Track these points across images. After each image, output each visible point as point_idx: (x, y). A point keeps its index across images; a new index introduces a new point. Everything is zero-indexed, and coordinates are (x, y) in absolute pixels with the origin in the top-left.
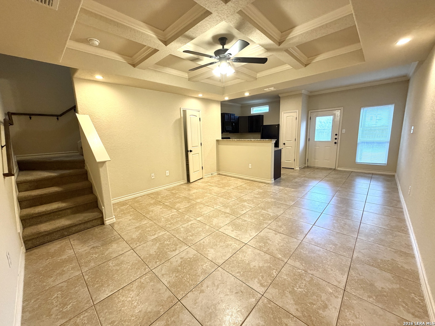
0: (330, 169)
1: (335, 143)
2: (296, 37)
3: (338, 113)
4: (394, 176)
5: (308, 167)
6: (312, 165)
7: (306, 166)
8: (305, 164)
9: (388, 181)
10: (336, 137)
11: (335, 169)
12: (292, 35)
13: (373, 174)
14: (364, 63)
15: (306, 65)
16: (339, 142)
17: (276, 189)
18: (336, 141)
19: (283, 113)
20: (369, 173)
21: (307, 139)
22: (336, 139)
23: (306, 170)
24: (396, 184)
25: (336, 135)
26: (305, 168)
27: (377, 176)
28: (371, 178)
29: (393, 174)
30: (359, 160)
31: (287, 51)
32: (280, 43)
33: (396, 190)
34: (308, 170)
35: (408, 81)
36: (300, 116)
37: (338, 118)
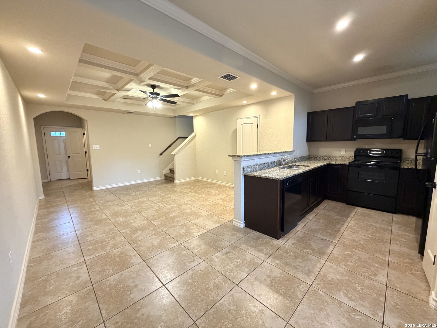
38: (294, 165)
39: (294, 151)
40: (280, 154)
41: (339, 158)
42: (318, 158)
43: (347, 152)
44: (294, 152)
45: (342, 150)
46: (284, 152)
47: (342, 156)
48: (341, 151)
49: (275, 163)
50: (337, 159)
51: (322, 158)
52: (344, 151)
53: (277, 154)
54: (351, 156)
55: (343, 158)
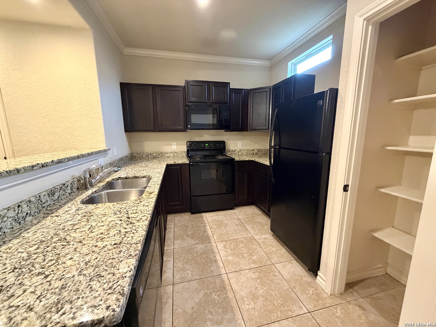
38: (117, 179)
39: (109, 149)
40: (79, 159)
41: (171, 154)
42: (144, 156)
43: (178, 146)
44: (110, 152)
45: (173, 143)
46: (89, 155)
47: (173, 151)
48: (172, 145)
49: (69, 188)
50: (169, 155)
51: (150, 157)
52: (175, 145)
53: (71, 162)
54: (184, 151)
55: (175, 154)
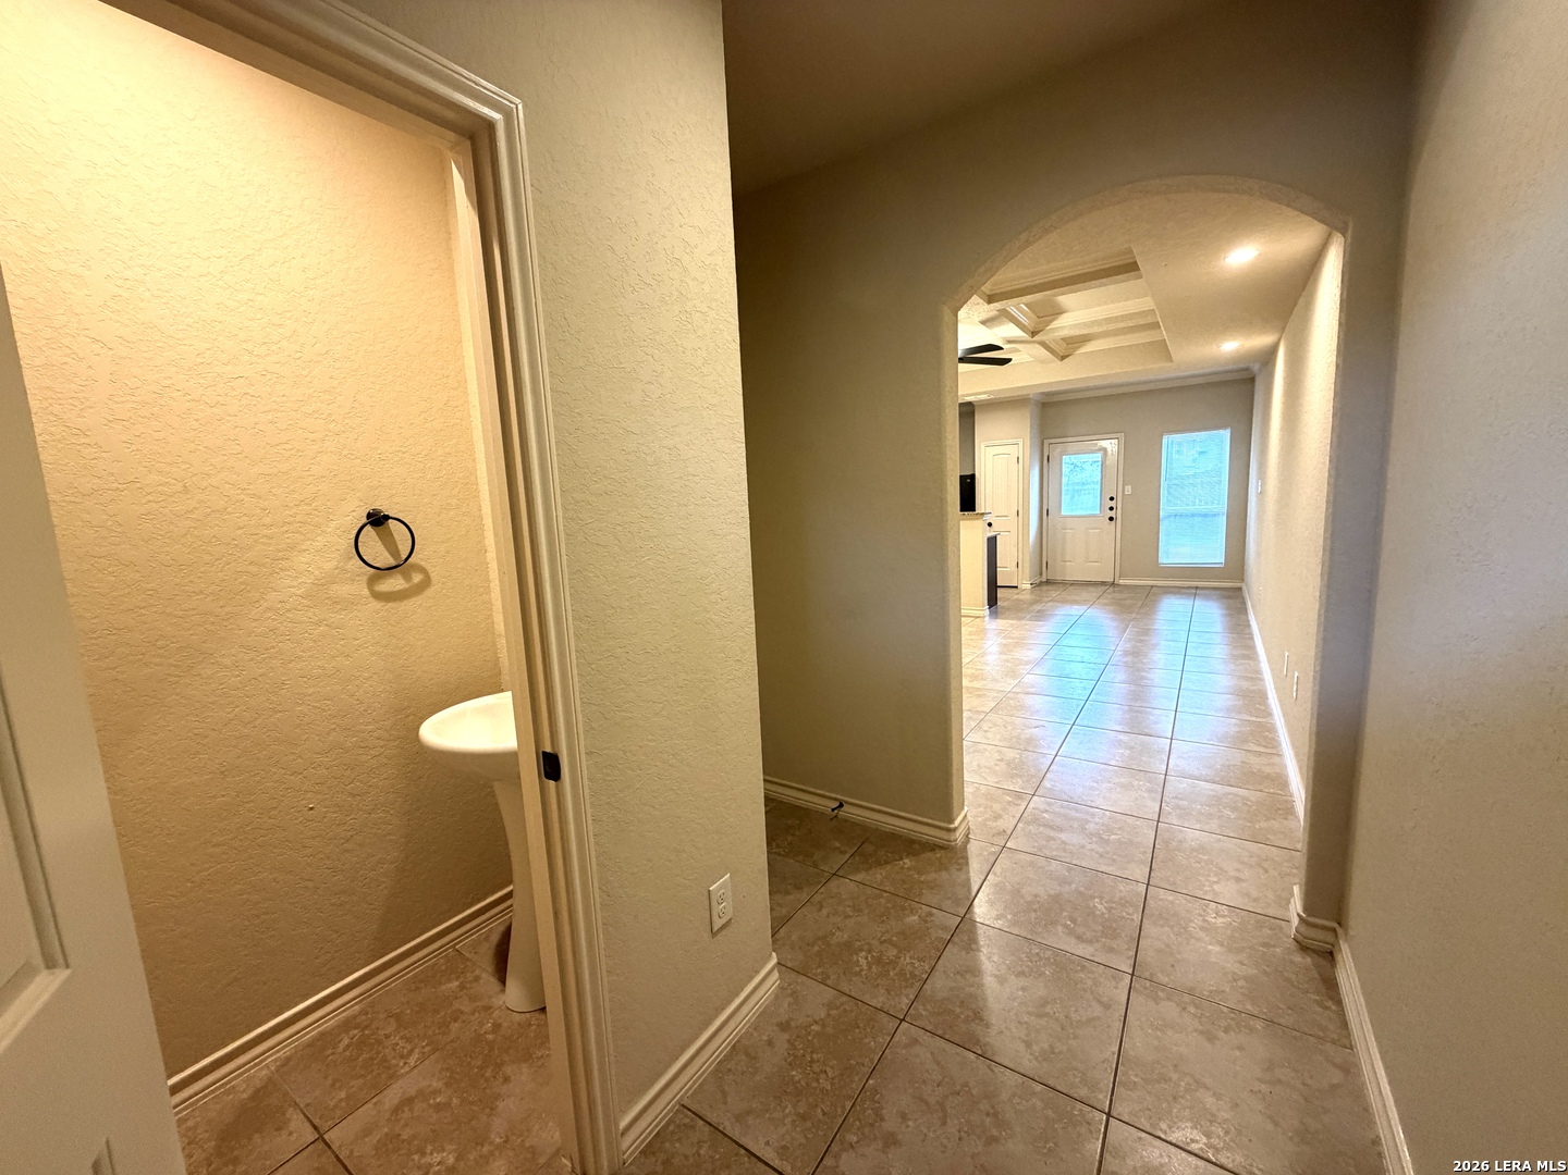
0: (1103, 583)
1: (1111, 519)
2: (1062, 328)
3: (1111, 445)
4: (1240, 589)
5: (1048, 582)
6: (1059, 578)
7: (1045, 580)
8: (1041, 574)
9: (1229, 597)
10: (1113, 504)
11: (1113, 584)
12: (1055, 324)
13: (1197, 588)
14: (1169, 364)
15: (1063, 358)
16: (1119, 516)
17: (1000, 623)
18: (1112, 514)
19: (983, 446)
20: (1189, 588)
21: (1044, 513)
22: (1111, 509)
23: (1044, 588)
24: (1244, 603)
25: (1112, 499)
26: (1041, 584)
27: (1207, 592)
28: (1195, 595)
29: (1239, 585)
30: (1164, 560)
31: (1043, 344)
32: (1034, 334)
33: (1243, 610)
34: (1050, 587)
35: (1252, 380)
36: (1028, 454)
37: (1112, 459)
